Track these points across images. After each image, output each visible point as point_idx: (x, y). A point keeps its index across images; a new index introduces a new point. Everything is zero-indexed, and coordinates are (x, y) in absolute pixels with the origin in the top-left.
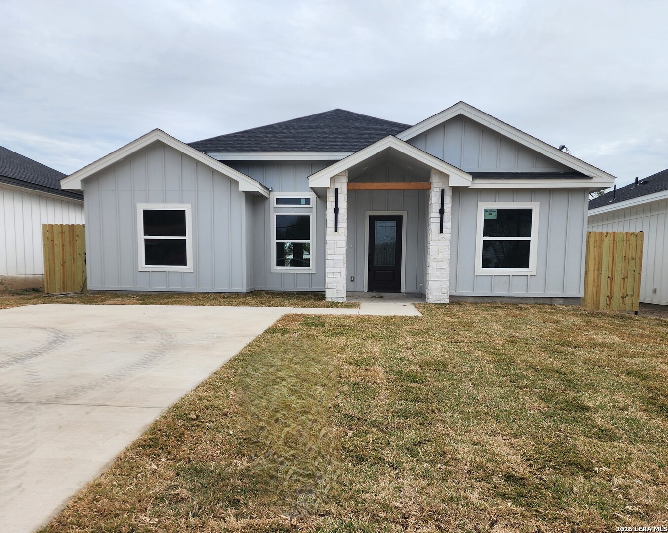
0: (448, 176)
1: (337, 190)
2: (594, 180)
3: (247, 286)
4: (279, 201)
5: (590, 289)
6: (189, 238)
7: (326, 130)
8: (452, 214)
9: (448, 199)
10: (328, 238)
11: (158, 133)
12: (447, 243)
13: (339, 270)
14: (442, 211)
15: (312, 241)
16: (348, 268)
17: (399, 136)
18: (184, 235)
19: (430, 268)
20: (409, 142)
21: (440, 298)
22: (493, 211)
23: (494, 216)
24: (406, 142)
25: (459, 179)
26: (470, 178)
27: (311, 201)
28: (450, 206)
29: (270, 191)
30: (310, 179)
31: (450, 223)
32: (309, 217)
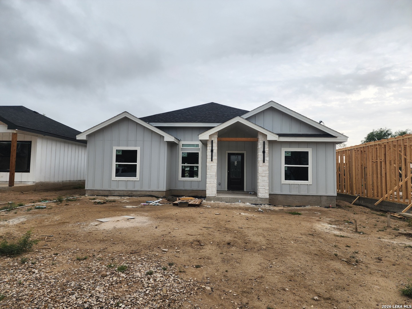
0: (266, 135)
1: (212, 141)
2: (338, 138)
3: (166, 187)
4: (184, 146)
6: (138, 164)
7: (206, 112)
8: (269, 153)
10: (208, 164)
11: (126, 113)
12: (267, 168)
13: (213, 180)
14: (264, 152)
15: (200, 165)
16: (218, 179)
17: (242, 116)
18: (136, 162)
19: (259, 180)
21: (264, 195)
22: (289, 152)
23: (289, 155)
24: (245, 119)
25: (271, 137)
26: (277, 136)
27: (199, 145)
28: (268, 149)
29: (179, 141)
30: (200, 136)
31: (268, 158)
32: (198, 153)
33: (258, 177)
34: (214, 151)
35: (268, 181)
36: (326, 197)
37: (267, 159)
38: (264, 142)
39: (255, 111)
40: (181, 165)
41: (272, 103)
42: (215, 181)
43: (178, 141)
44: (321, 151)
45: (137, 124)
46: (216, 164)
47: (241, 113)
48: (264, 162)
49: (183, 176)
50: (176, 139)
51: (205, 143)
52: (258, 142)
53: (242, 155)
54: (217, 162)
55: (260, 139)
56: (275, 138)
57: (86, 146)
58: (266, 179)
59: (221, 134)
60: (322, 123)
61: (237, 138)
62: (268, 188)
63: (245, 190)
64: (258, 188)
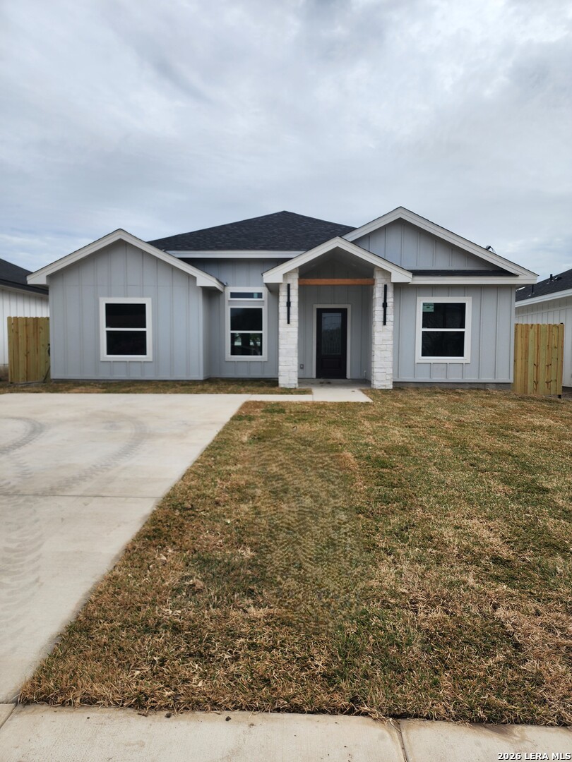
0: (390, 273)
1: (289, 285)
2: (520, 277)
3: (204, 373)
4: (233, 295)
5: (519, 375)
6: (149, 329)
7: (275, 230)
8: (394, 307)
9: (390, 294)
10: (280, 330)
11: (121, 232)
12: (390, 335)
13: (291, 359)
14: (385, 305)
15: (264, 332)
16: (299, 358)
17: (345, 237)
18: (144, 326)
19: (375, 357)
20: (355, 242)
21: (384, 384)
22: (431, 305)
23: (431, 309)
24: (351, 242)
25: (399, 277)
26: (410, 275)
27: (263, 295)
28: (392, 300)
30: (265, 275)
31: (393, 316)
32: (260, 310)
33: (373, 352)
34: (292, 304)
35: (391, 359)
36: (495, 384)
37: (390, 317)
38: (386, 286)
39: (369, 226)
40: (228, 332)
41: (400, 210)
42: (295, 361)
43: (223, 287)
44: (489, 300)
45: (143, 252)
46: (296, 330)
47: (342, 230)
48: (385, 323)
49: (234, 352)
50: (219, 282)
51: (274, 289)
52: (375, 286)
53: (344, 312)
54: (297, 325)
55: (378, 280)
56: (407, 278)
58: (389, 355)
59: (305, 272)
60: (490, 250)
61: (334, 280)
62: (390, 371)
63: (348, 376)
64: (373, 371)
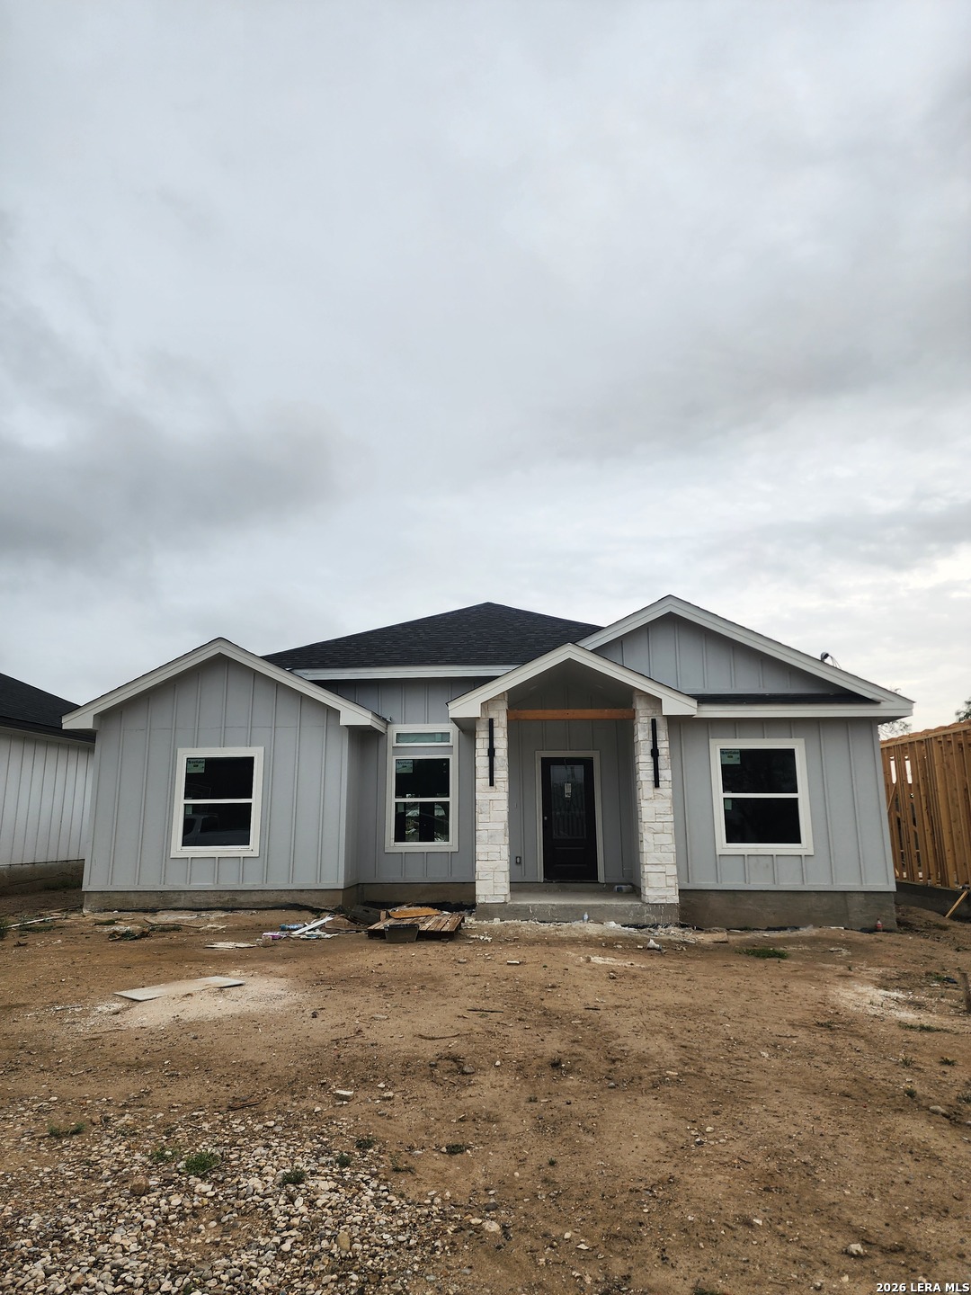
0: (659, 700)
1: (491, 721)
2: (883, 705)
3: (346, 877)
4: (401, 738)
6: (256, 801)
7: (471, 633)
8: (671, 756)
9: (662, 735)
10: (478, 796)
11: (222, 643)
12: (668, 804)
13: (497, 849)
14: (655, 753)
15: (453, 799)
16: (511, 845)
17: (582, 644)
18: (250, 796)
19: (645, 843)
20: (595, 651)
21: (664, 894)
22: (735, 753)
23: (736, 760)
24: (592, 651)
25: (675, 705)
26: (694, 703)
27: (451, 736)
28: (666, 744)
29: (388, 723)
30: (451, 706)
31: (669, 772)
32: (447, 761)
33: (640, 835)
34: (498, 753)
35: (673, 847)
36: (863, 895)
37: (665, 774)
38: (654, 722)
39: (620, 626)
40: (392, 800)
41: (670, 601)
42: (505, 851)
43: (384, 725)
44: (835, 746)
45: (256, 674)
46: (505, 796)
47: (576, 632)
48: (657, 784)
49: (400, 836)
50: (378, 716)
51: (467, 728)
52: (636, 721)
53: (588, 764)
54: (507, 790)
55: (640, 712)
56: (688, 708)
57: (91, 750)
58: (668, 839)
59: (517, 699)
60: (828, 661)
61: (568, 711)
62: (673, 870)
63: (601, 878)
64: (642, 870)
